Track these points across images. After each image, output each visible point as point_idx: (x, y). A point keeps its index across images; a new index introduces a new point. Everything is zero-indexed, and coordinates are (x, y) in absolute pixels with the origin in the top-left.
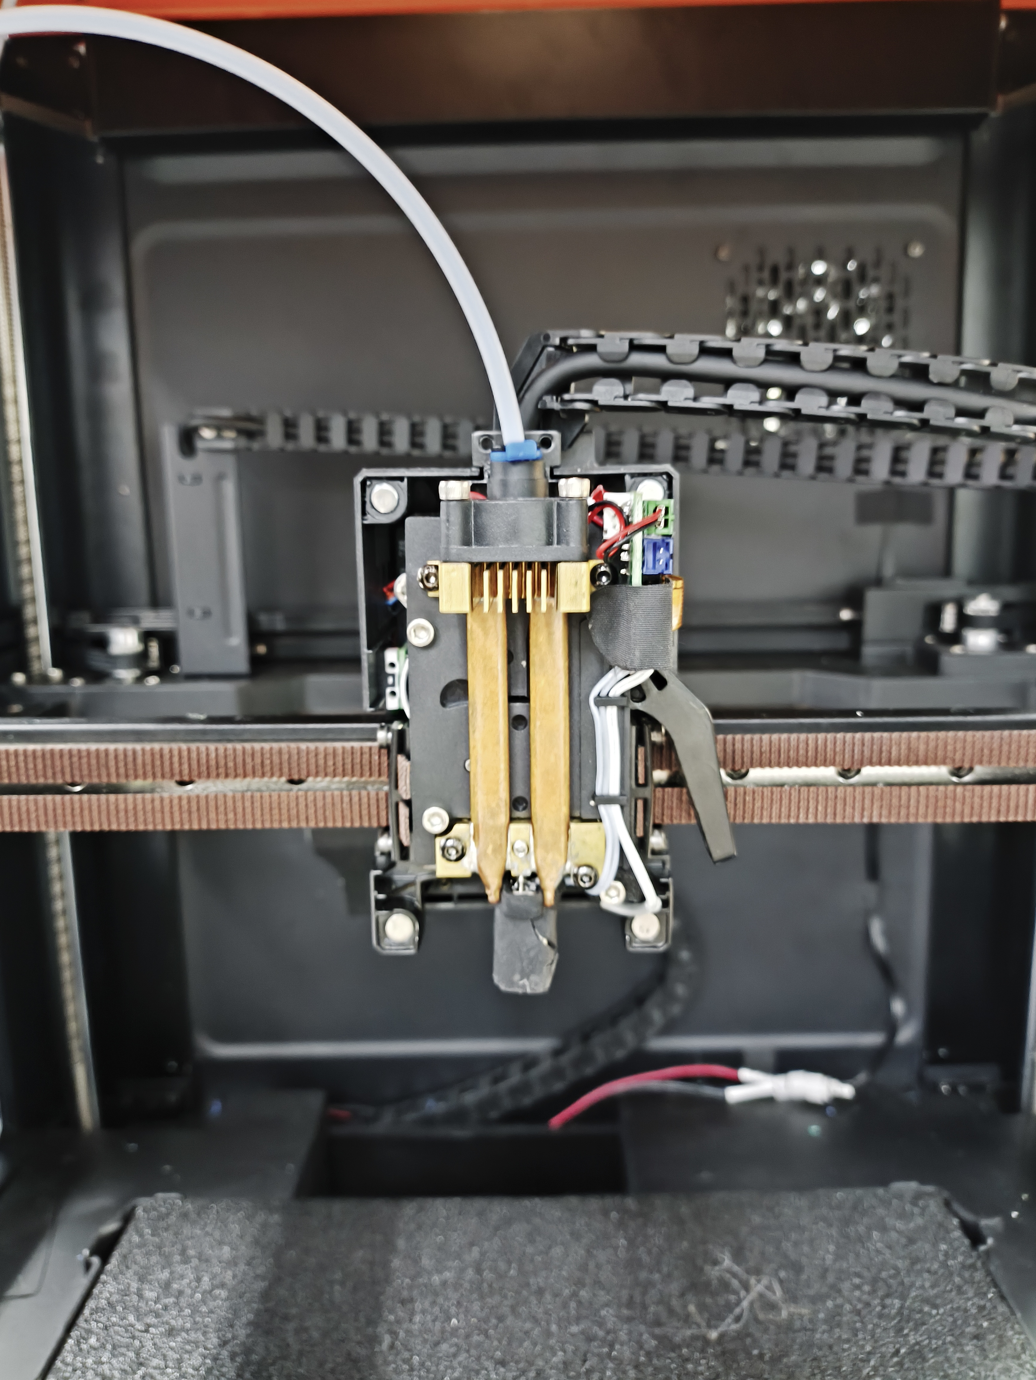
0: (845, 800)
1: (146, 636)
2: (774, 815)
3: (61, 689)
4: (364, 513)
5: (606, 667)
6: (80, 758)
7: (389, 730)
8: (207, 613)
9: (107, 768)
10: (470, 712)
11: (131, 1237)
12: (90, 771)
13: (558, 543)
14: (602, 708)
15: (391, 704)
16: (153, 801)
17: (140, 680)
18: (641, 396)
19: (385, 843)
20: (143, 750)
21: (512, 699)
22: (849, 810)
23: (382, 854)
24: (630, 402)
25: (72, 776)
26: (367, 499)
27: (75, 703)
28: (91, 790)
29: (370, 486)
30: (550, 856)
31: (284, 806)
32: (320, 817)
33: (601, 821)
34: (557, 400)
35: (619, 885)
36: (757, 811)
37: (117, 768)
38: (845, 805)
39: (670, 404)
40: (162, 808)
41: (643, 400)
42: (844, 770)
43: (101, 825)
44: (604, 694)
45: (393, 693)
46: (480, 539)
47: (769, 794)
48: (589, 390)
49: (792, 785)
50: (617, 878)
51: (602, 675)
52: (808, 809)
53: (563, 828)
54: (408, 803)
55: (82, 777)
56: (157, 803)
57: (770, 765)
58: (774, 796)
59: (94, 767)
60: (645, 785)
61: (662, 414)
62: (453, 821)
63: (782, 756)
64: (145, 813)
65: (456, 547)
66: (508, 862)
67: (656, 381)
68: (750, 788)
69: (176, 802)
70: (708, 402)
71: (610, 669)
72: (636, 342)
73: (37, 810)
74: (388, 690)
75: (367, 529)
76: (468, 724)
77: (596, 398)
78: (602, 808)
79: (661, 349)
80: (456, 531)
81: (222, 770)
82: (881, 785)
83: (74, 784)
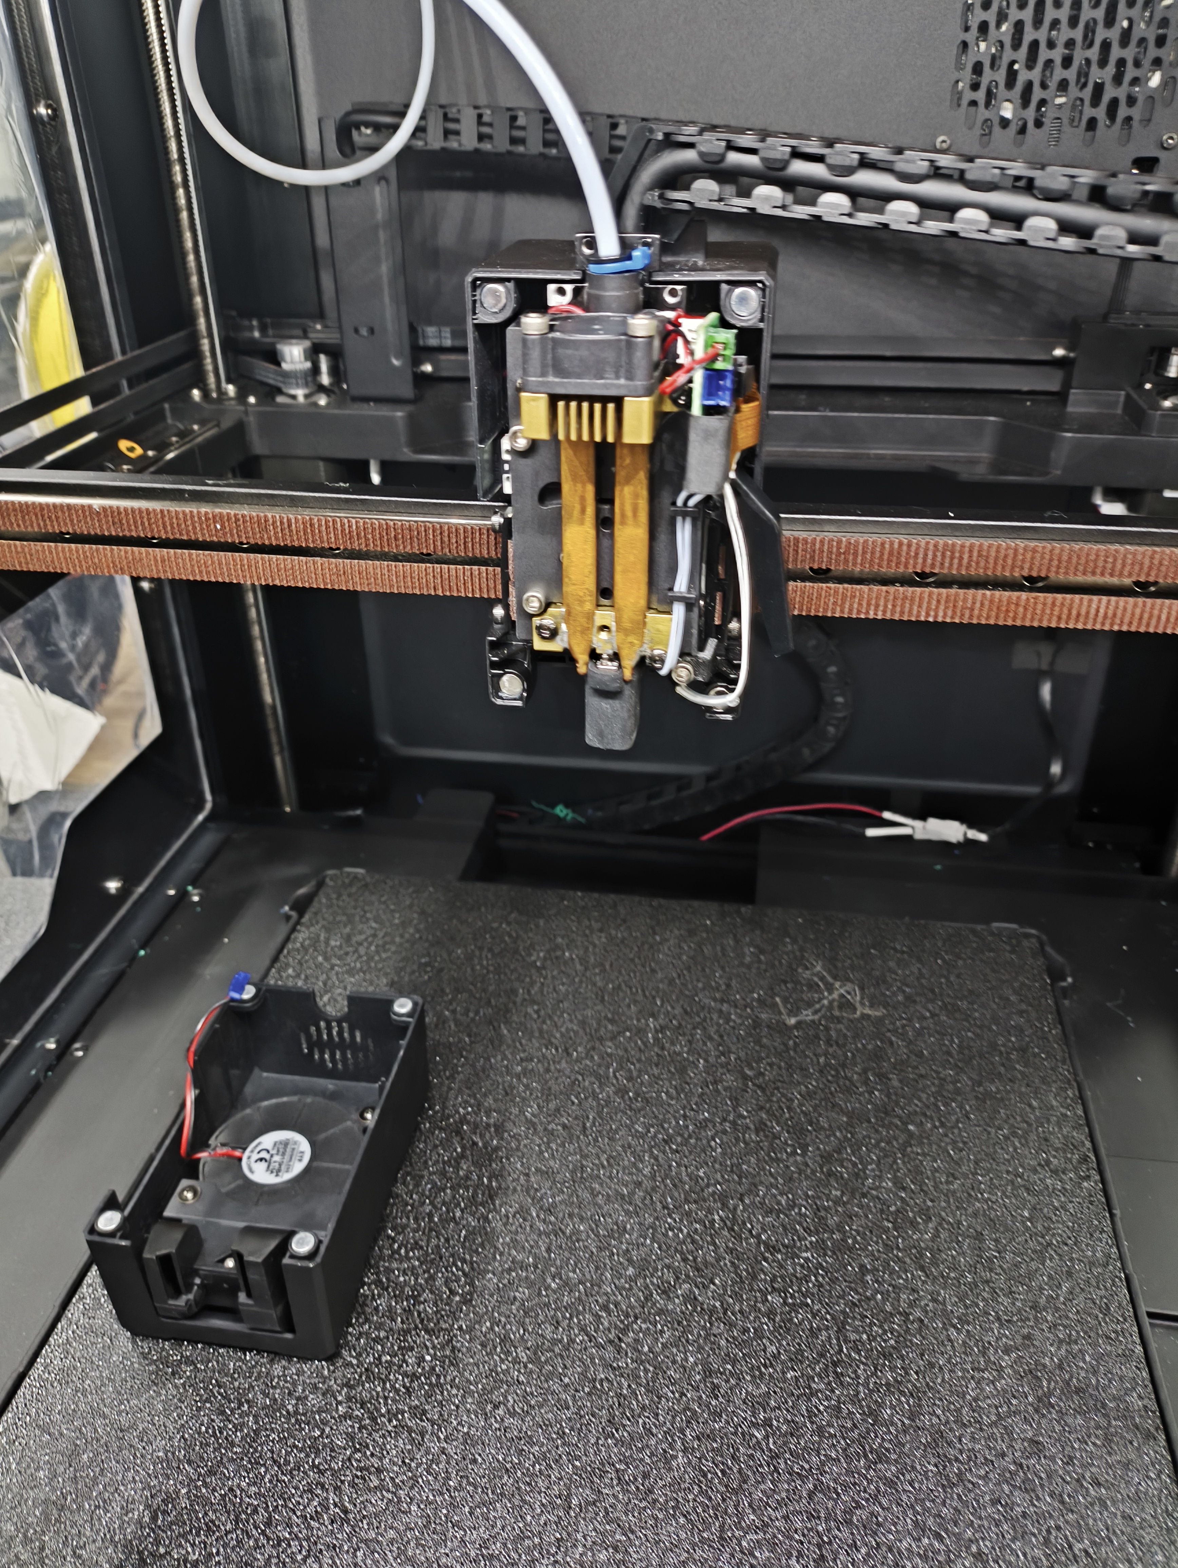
1: (314, 351)
3: (237, 406)
4: (474, 310)
8: (370, 331)
9: (267, 532)
10: (562, 512)
11: (322, 898)
12: (254, 534)
13: (625, 378)
14: (679, 517)
15: (508, 488)
16: (307, 563)
17: (311, 397)
18: (736, 201)
19: (498, 612)
21: (599, 502)
23: (497, 622)
24: (722, 207)
26: (478, 298)
29: (481, 284)
30: (629, 640)
31: (415, 575)
32: (446, 587)
34: (659, 198)
37: (275, 533)
39: (759, 211)
40: (315, 569)
41: (738, 205)
43: (265, 580)
44: (679, 504)
46: (557, 371)
47: (845, 591)
48: (690, 189)
53: (641, 615)
56: (310, 565)
59: (256, 530)
62: (548, 604)
63: (860, 558)
64: (301, 573)
65: (534, 378)
66: (595, 641)
67: (748, 184)
69: (325, 565)
70: (798, 212)
72: (732, 144)
73: (212, 564)
74: (504, 476)
75: (477, 326)
76: (561, 522)
77: (693, 199)
78: (672, 604)
79: (755, 152)
81: (362, 541)
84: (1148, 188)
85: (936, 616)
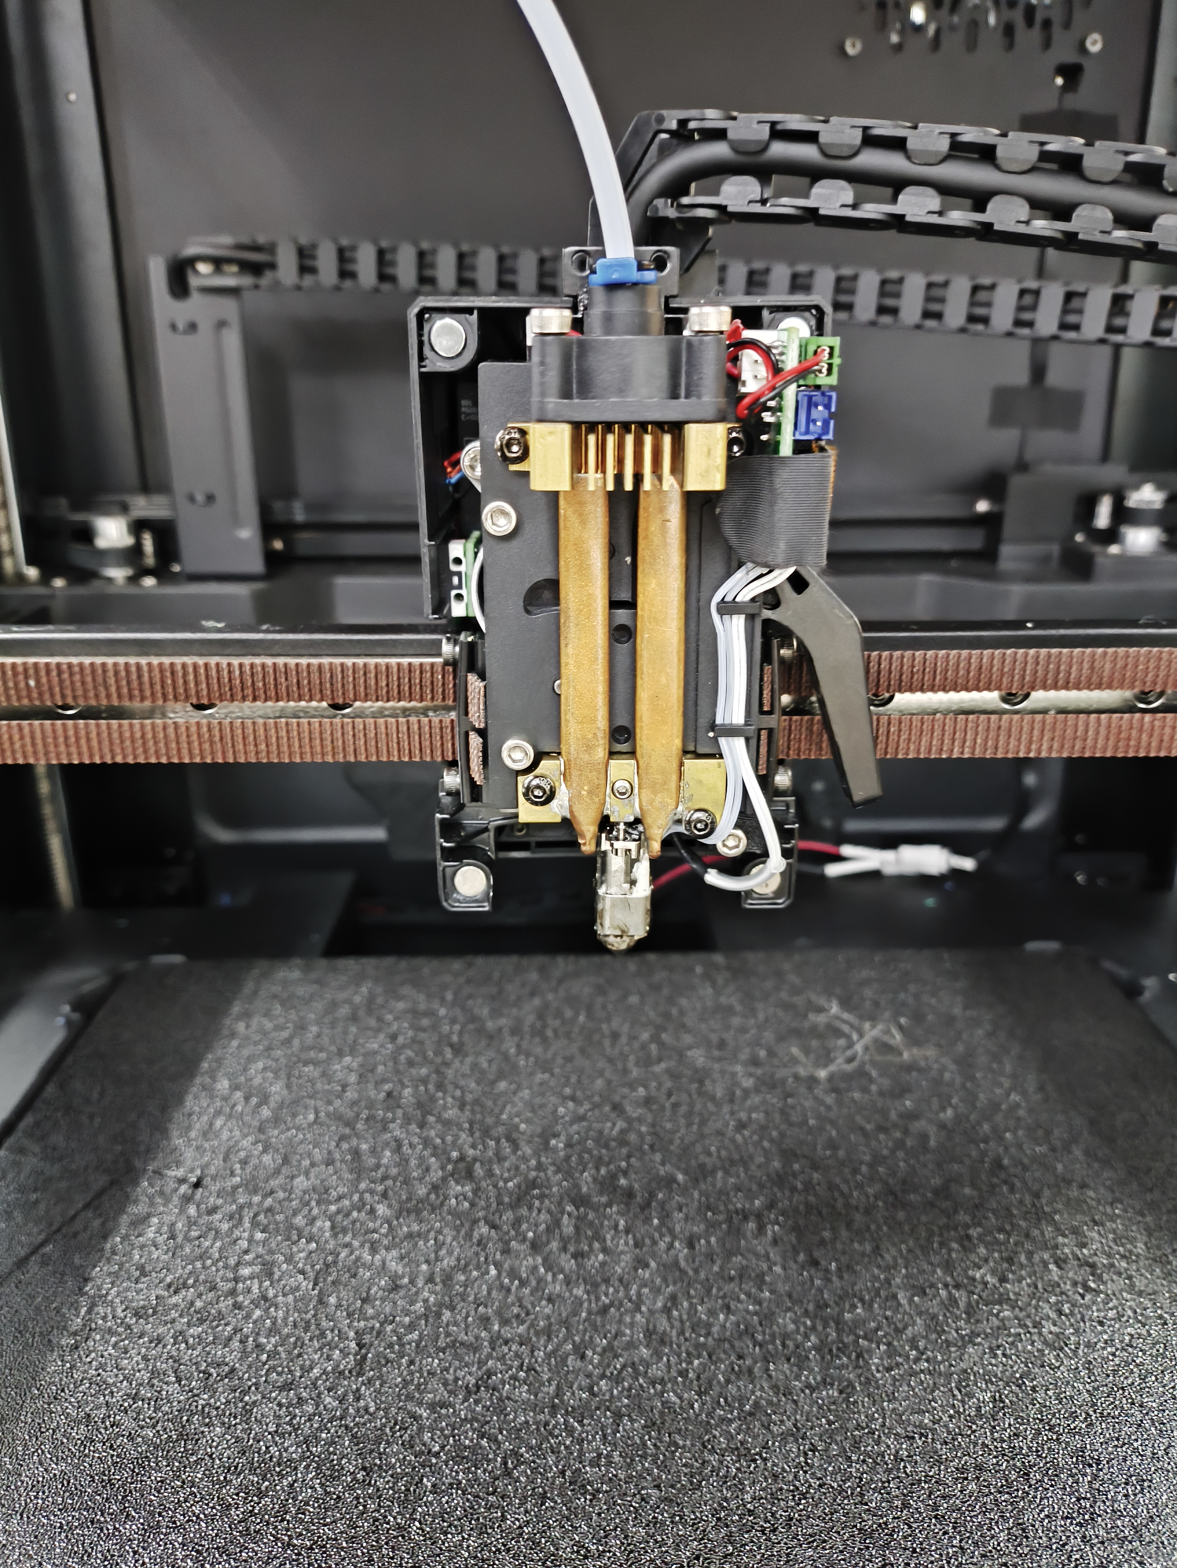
0: (1010, 730)
1: (138, 527)
2: (923, 749)
3: (41, 590)
4: (421, 358)
5: (733, 564)
6: (71, 674)
7: (456, 643)
8: (210, 498)
9: (107, 688)
10: (562, 621)
12: (85, 691)
13: (687, 397)
14: (726, 618)
15: (458, 610)
16: (165, 728)
17: (133, 580)
18: (784, 200)
19: (451, 779)
20: (149, 664)
21: (614, 604)
22: (1013, 742)
23: (449, 794)
24: (768, 209)
25: (63, 696)
26: (425, 338)
27: (58, 607)
28: (87, 714)
29: (429, 318)
30: (658, 799)
31: (327, 736)
32: (373, 750)
33: (721, 757)
34: (672, 206)
35: (740, 833)
36: (902, 745)
37: (118, 688)
38: (1009, 737)
39: (822, 212)
40: (177, 736)
41: (786, 205)
42: (1010, 694)
43: (102, 757)
44: (729, 598)
45: (459, 597)
46: (585, 390)
47: (919, 724)
48: (716, 192)
49: (946, 713)
50: (737, 826)
51: (729, 574)
52: (964, 742)
53: (675, 765)
54: (482, 733)
55: (75, 698)
56: (171, 730)
57: (922, 690)
58: (925, 727)
59: (90, 686)
60: (770, 713)
61: (809, 228)
62: (539, 756)
63: (938, 678)
64: (156, 743)
65: (553, 402)
66: (608, 805)
67: (806, 181)
68: (895, 717)
69: (194, 729)
70: (871, 211)
71: (739, 567)
72: (779, 127)
73: (22, 738)
74: (454, 593)
75: (427, 379)
76: (559, 636)
77: (724, 203)
78: (723, 741)
79: (811, 137)
80: (553, 377)
81: (249, 691)
82: (1053, 712)
83: (66, 707)
84: (1133, 158)
85: (1039, 751)
